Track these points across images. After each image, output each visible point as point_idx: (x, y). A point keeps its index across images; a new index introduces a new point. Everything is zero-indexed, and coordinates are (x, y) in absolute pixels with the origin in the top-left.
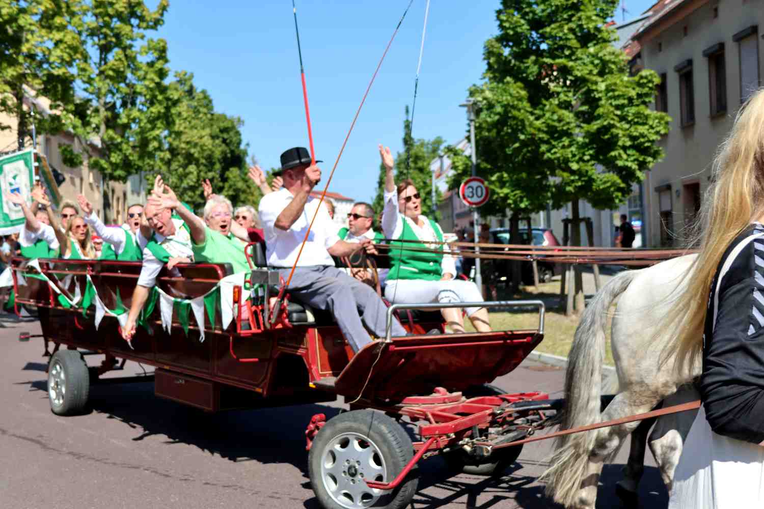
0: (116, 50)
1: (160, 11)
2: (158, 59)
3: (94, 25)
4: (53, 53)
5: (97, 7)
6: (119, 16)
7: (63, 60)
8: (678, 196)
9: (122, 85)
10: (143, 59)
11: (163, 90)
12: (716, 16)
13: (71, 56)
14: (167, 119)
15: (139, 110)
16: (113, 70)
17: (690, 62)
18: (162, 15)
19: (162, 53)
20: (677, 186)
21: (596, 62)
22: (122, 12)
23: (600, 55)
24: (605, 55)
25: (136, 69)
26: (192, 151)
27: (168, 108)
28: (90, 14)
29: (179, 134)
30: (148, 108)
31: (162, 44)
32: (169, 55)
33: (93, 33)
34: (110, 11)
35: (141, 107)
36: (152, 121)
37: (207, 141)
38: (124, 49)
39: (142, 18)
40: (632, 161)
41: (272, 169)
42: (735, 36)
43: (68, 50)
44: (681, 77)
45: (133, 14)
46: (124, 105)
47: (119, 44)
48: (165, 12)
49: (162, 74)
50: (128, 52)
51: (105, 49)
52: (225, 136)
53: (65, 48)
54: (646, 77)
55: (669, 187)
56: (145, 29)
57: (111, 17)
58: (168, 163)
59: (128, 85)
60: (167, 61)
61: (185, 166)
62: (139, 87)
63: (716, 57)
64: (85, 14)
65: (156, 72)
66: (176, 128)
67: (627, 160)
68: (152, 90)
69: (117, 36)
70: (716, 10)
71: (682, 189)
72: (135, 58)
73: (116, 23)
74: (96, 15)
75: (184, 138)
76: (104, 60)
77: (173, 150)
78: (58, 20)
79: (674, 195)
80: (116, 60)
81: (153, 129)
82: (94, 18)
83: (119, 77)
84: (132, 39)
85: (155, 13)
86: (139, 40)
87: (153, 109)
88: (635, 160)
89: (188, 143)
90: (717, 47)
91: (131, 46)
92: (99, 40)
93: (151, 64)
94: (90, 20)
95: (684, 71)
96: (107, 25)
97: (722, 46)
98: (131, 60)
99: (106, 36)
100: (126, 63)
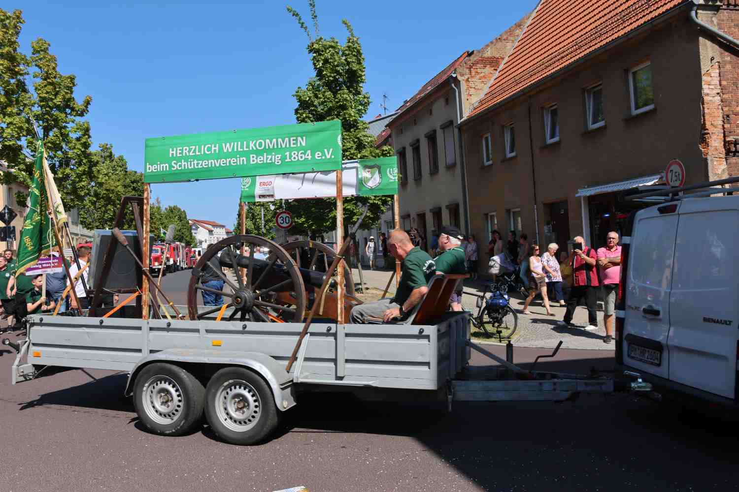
0: (55, 129)
1: (86, 104)
2: (84, 135)
3: (40, 112)
4: (6, 131)
5: (41, 101)
6: (58, 107)
7: (13, 136)
8: (414, 221)
9: (59, 153)
10: (73, 136)
11: (87, 156)
12: (431, 114)
13: (18, 134)
14: (90, 175)
15: (71, 169)
16: (52, 143)
17: (418, 141)
18: (86, 107)
19: (87, 131)
20: (413, 215)
21: (356, 140)
22: (59, 105)
23: (358, 136)
24: (361, 137)
25: (68, 142)
26: (111, 195)
27: (90, 168)
28: (36, 105)
29: (101, 184)
30: (77, 168)
31: (86, 125)
32: (91, 133)
33: (38, 118)
34: (50, 104)
35: (72, 167)
36: (79, 176)
37: (120, 189)
38: (61, 128)
39: (73, 109)
40: (378, 200)
41: (169, 207)
42: (441, 126)
43: (16, 130)
44: (414, 149)
45: (68, 106)
46: (61, 166)
47: (56, 125)
48: (89, 106)
49: (86, 145)
50: (63, 130)
51: (47, 130)
52: (135, 185)
53: (15, 128)
54: (386, 150)
55: (409, 216)
56: (75, 116)
57: (51, 108)
58: (94, 203)
59: (63, 152)
60: (89, 137)
61: (106, 206)
62: (71, 154)
63: (432, 138)
64: (33, 106)
65: (81, 144)
66: (99, 180)
67: (374, 199)
68: (79, 156)
69: (56, 120)
70: (431, 110)
71: (416, 217)
72: (68, 135)
73: (55, 112)
74: (42, 107)
75: (104, 186)
76: (46, 135)
77: (96, 195)
78: (9, 110)
79: (412, 221)
80: (54, 136)
81: (81, 181)
82: (40, 108)
83: (56, 147)
84: (66, 122)
85: (81, 105)
86: (71, 123)
87: (80, 169)
88: (379, 199)
89: (107, 190)
90: (432, 132)
91: (65, 127)
92: (43, 123)
93: (78, 139)
94: (37, 110)
95: (416, 145)
96: (48, 113)
97: (435, 131)
98: (65, 137)
99: (47, 120)
100: (61, 138)
